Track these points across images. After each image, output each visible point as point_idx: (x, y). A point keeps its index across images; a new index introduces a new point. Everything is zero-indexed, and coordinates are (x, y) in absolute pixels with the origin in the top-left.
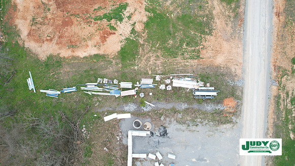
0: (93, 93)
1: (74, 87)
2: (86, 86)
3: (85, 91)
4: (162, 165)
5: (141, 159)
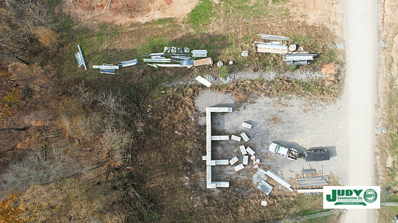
0: (159, 65)
1: (135, 60)
2: (150, 57)
3: (149, 63)
4: (249, 149)
5: (223, 143)
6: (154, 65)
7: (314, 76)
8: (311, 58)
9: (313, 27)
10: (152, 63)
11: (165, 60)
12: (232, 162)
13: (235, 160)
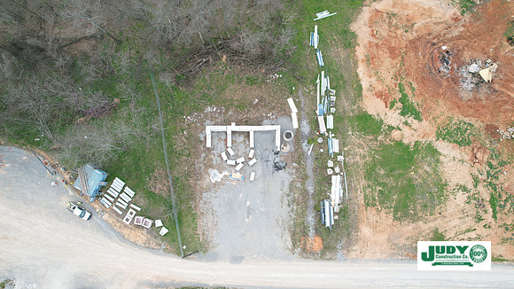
0: (318, 85)
1: (323, 63)
2: (325, 77)
3: (321, 76)
4: (241, 165)
5: (247, 142)
6: (318, 81)
7: (311, 228)
8: (328, 224)
9: (357, 229)
10: (320, 79)
11: (324, 90)
12: (229, 150)
13: (232, 153)
